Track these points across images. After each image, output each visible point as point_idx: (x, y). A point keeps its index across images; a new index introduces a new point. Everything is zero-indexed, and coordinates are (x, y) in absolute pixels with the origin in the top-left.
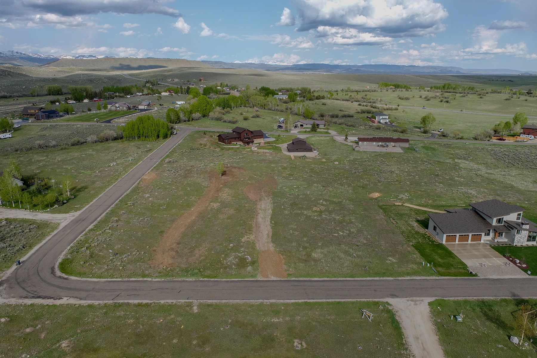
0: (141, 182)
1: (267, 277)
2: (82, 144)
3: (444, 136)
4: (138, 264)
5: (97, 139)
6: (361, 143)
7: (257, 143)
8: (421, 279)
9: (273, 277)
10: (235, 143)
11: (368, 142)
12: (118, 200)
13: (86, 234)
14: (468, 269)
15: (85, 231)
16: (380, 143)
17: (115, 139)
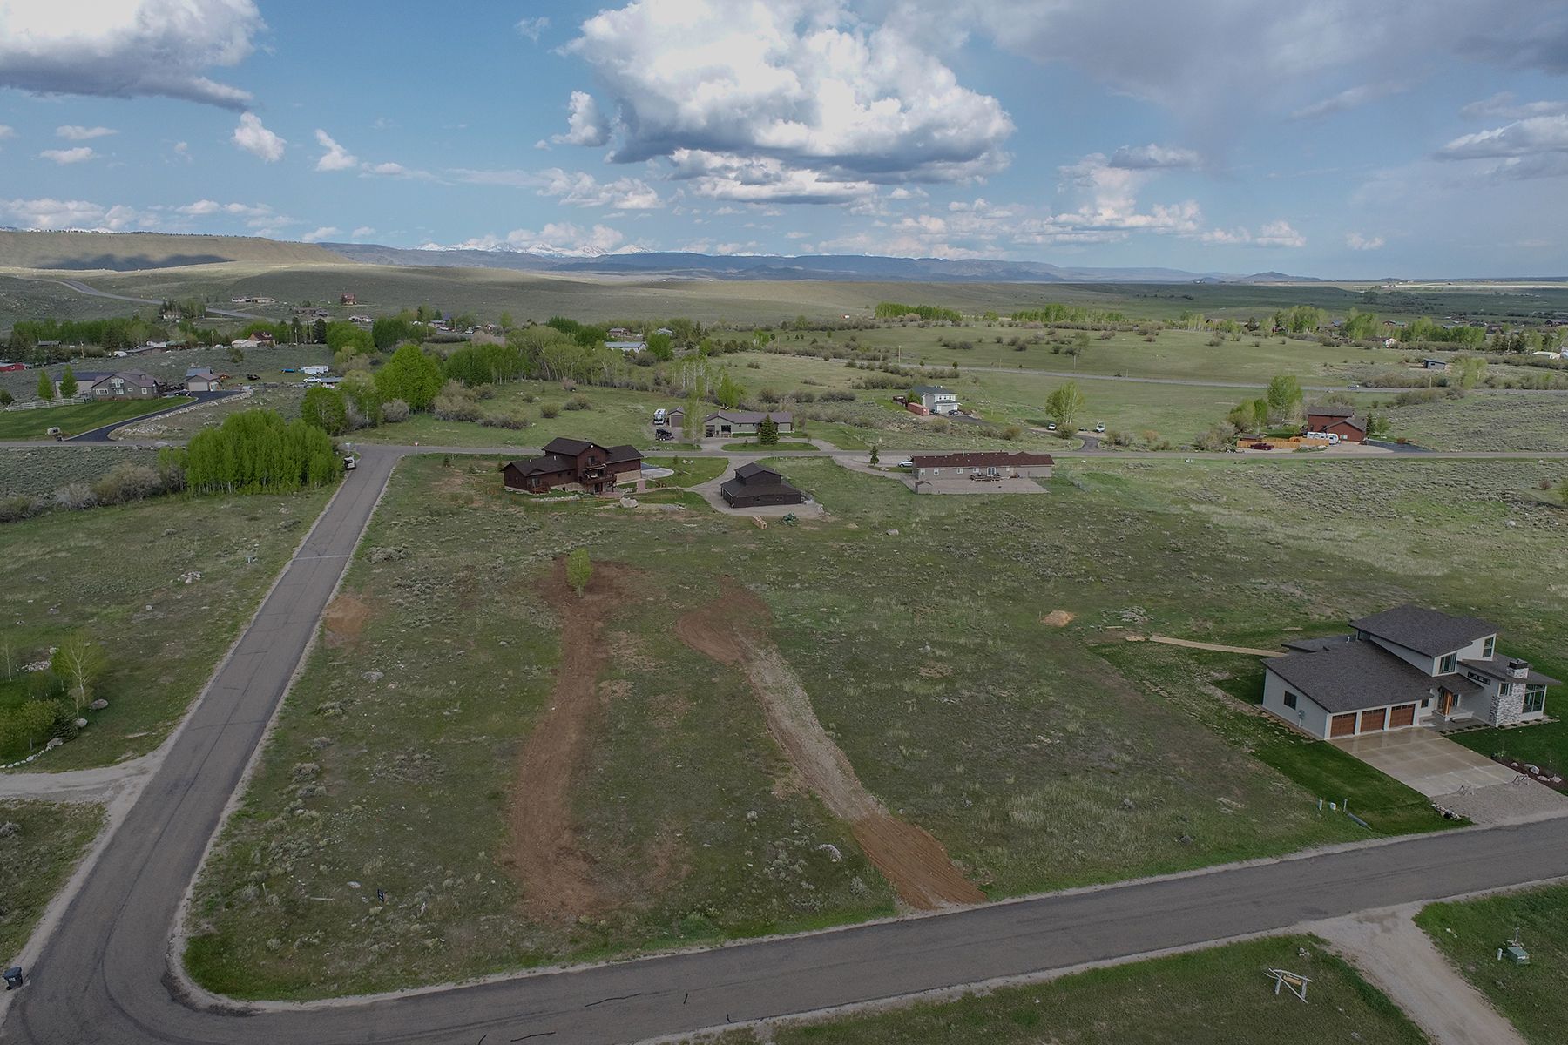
0: (327, 632)
1: (930, 907)
2: (36, 514)
3: (1118, 443)
4: (482, 919)
5: (94, 497)
6: (924, 471)
7: (624, 486)
8: (1346, 852)
9: (945, 904)
10: (559, 488)
11: (943, 469)
12: (282, 701)
13: (227, 835)
14: (1434, 805)
15: (220, 825)
16: (977, 470)
17: (156, 493)
